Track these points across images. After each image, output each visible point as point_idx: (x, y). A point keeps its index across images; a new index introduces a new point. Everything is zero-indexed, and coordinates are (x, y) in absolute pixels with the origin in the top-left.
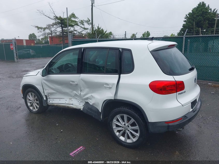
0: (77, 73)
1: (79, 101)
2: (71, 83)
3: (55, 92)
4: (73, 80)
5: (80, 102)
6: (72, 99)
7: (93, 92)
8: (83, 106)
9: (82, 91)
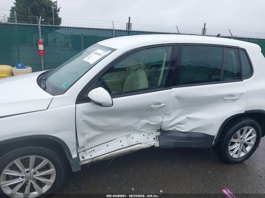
0: (165, 87)
1: (144, 134)
2: (153, 106)
3: (100, 133)
4: (159, 101)
5: (146, 135)
6: (132, 136)
7: (190, 112)
8: (154, 139)
9: (169, 114)
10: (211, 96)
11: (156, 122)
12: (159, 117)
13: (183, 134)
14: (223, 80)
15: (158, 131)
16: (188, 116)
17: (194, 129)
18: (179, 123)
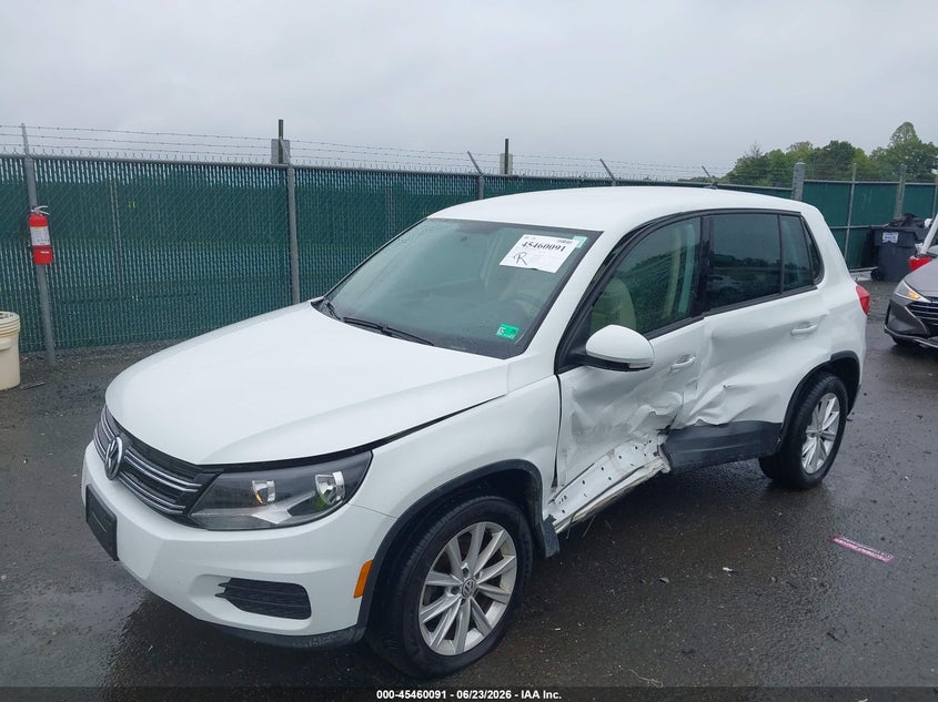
1: (637, 444)
5: (641, 445)
6: (617, 451)
7: (731, 373)
8: (655, 454)
9: (694, 385)
10: (771, 330)
11: (667, 407)
12: (675, 394)
13: (719, 429)
14: (785, 290)
15: (661, 432)
16: (728, 382)
17: (741, 414)
18: (711, 405)
